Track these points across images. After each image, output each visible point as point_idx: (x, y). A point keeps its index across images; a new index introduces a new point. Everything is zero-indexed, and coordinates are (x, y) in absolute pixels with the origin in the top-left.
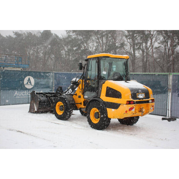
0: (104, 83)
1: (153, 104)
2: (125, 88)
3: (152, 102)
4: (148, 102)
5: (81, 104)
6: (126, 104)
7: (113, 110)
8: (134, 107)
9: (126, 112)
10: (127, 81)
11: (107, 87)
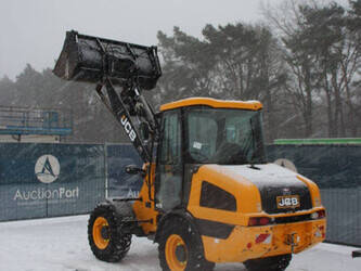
0: (195, 172)
1: (323, 222)
2: (248, 184)
3: (319, 217)
4: (308, 217)
5: (151, 221)
6: (249, 226)
7: (217, 241)
8: (270, 232)
9: (249, 246)
10: (256, 166)
11: (204, 183)
